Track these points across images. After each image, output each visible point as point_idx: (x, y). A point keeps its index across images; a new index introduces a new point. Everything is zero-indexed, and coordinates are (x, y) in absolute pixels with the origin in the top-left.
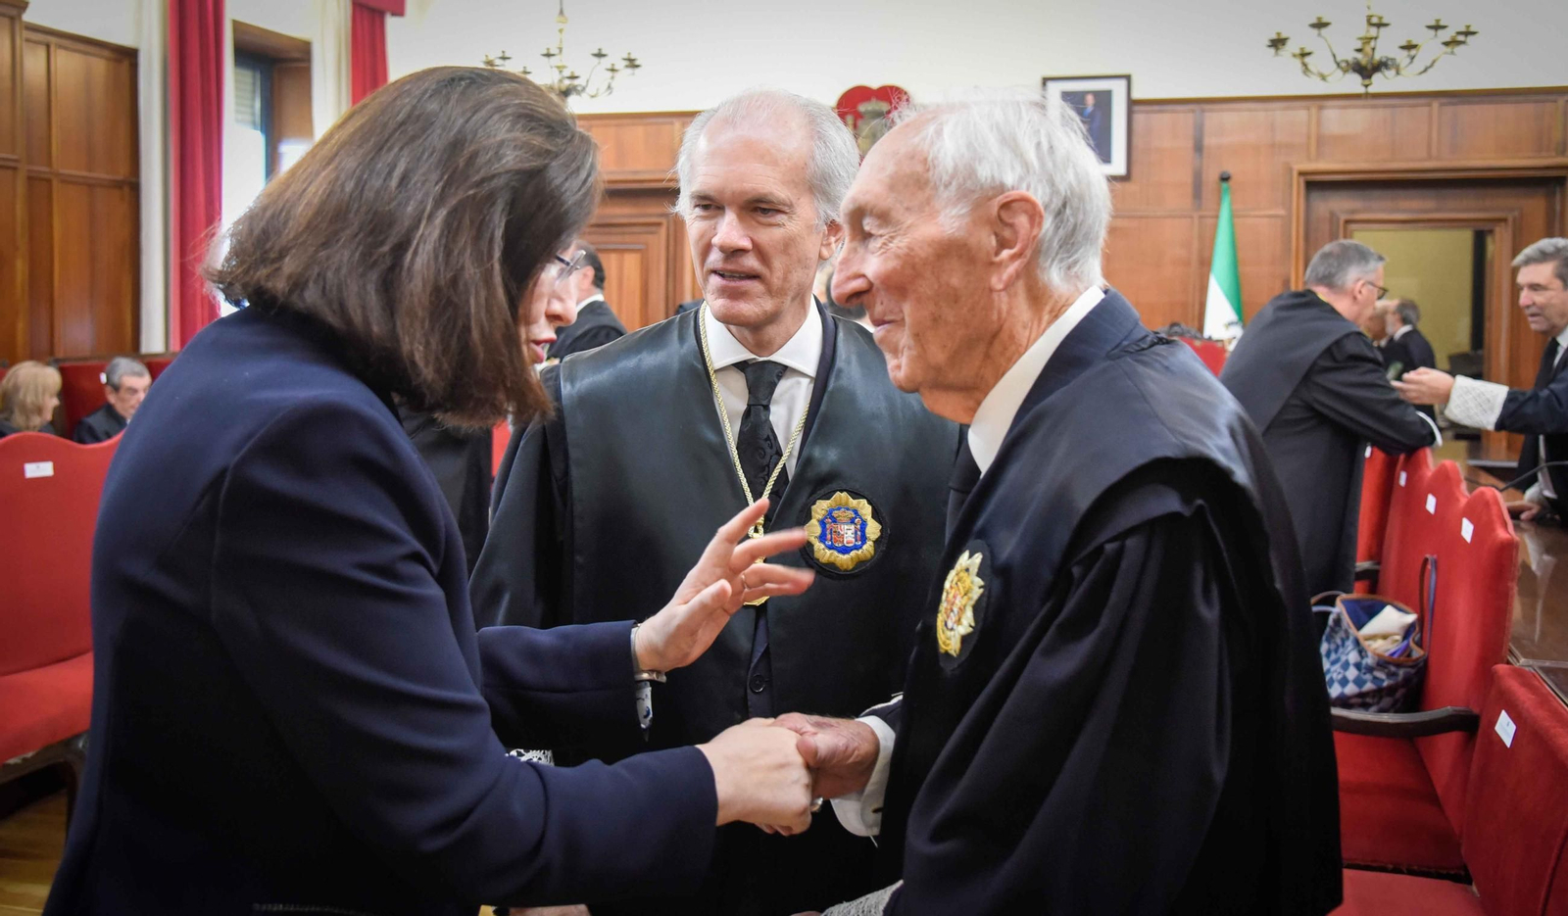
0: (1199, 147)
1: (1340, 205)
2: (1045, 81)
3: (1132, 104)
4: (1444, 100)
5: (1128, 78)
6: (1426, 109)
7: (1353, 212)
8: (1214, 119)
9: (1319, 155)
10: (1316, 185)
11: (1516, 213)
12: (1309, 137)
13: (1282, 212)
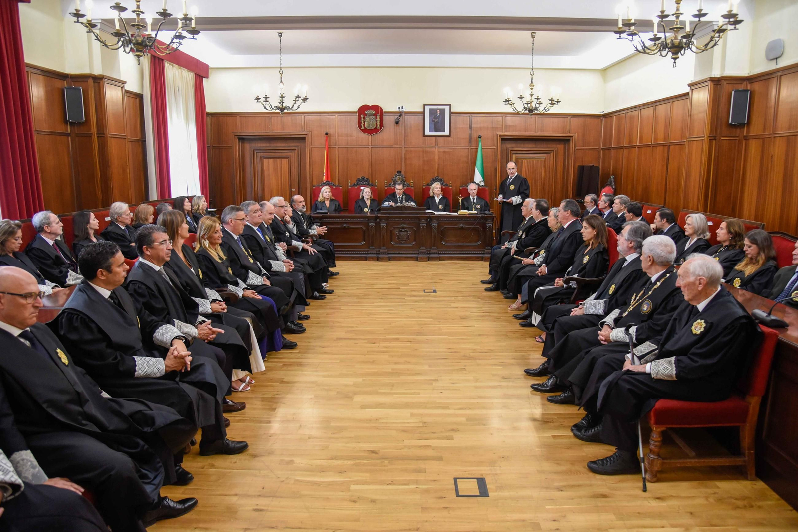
0: (471, 127)
1: (509, 146)
2: (425, 105)
3: (451, 113)
4: (539, 116)
5: (450, 105)
6: (534, 118)
7: (513, 148)
8: (475, 119)
9: (506, 131)
10: (504, 139)
11: (556, 149)
12: (502, 125)
13: (495, 148)
